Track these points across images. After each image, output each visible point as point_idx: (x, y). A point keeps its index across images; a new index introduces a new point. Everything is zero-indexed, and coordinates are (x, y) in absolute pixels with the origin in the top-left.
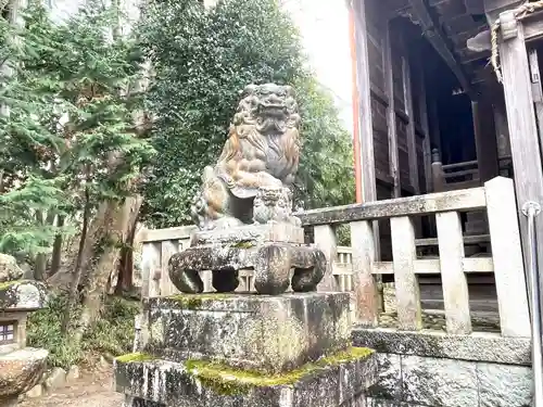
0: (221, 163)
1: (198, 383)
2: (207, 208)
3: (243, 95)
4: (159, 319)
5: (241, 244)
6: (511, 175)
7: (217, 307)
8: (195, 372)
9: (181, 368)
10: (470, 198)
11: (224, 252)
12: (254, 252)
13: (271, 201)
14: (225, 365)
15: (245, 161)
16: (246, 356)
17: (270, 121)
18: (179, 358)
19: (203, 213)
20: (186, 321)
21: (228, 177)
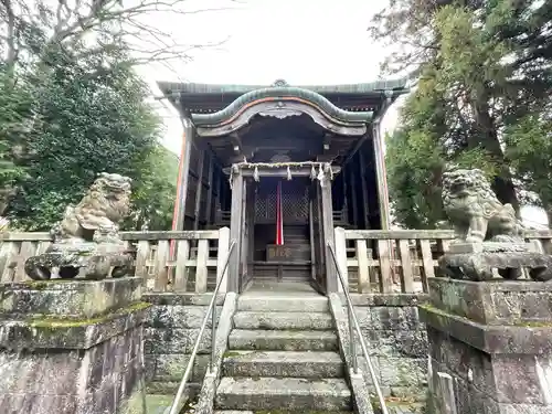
0: (78, 208)
1: (35, 331)
2: (63, 233)
3: (100, 177)
4: (11, 297)
5: (81, 253)
6: (229, 227)
7: (57, 288)
8: (33, 325)
9: (22, 324)
10: (213, 234)
11: (69, 258)
12: (88, 258)
13: (105, 233)
14: (56, 319)
15: (93, 210)
16: (72, 312)
17: (111, 193)
18: (21, 318)
19: (59, 234)
20: (32, 297)
21: (81, 217)
